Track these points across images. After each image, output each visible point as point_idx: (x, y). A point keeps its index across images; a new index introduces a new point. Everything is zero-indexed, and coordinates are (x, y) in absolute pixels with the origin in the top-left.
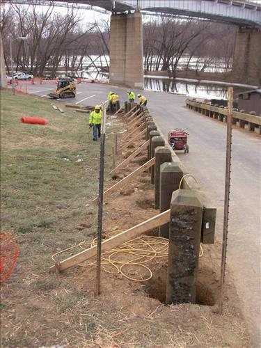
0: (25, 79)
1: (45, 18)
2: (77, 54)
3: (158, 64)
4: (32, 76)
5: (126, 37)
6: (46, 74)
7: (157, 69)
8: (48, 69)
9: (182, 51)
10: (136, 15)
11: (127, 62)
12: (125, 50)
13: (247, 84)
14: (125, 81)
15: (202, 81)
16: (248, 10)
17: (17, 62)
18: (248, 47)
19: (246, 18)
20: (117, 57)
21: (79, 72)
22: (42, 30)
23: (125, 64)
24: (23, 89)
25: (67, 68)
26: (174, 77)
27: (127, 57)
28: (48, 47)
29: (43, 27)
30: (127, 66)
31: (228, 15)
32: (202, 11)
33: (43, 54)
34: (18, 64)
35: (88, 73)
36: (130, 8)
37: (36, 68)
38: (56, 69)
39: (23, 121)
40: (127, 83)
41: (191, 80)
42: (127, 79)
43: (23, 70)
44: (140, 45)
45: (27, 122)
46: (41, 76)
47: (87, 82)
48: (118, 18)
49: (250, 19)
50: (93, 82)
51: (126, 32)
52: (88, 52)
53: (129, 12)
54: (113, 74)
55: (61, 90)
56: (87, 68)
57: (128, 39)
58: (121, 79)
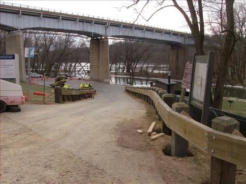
0: (38, 77)
1: (51, 40)
2: (72, 62)
3: (124, 68)
4: (42, 75)
5: (99, 53)
6: (51, 74)
7: (123, 71)
8: (53, 72)
9: (138, 60)
10: (105, 40)
11: (100, 67)
12: (99, 60)
13: (177, 79)
14: (99, 79)
15: (150, 78)
16: (174, 36)
17: (33, 67)
18: (177, 57)
19: (174, 41)
20: (94, 64)
21: (73, 73)
22: (50, 47)
23: (99, 68)
24: (36, 82)
25: (65, 71)
26: (133, 76)
27: (100, 64)
28: (53, 58)
29: (50, 44)
30: (100, 69)
31: (162, 39)
32: (146, 37)
33: (50, 62)
34: (33, 68)
35: (79, 74)
36: (101, 36)
37: (45, 71)
38: (58, 71)
39: (34, 94)
40: (100, 80)
41: (143, 78)
42: (100, 77)
43: (37, 71)
44: (107, 57)
45: (36, 94)
46: (48, 75)
47: (76, 79)
48: (95, 41)
49: (176, 41)
50: (80, 79)
51: (99, 49)
52: (79, 61)
53: (101, 38)
54: (91, 74)
55: (57, 83)
56: (79, 71)
57: (100, 54)
58: (96, 77)
